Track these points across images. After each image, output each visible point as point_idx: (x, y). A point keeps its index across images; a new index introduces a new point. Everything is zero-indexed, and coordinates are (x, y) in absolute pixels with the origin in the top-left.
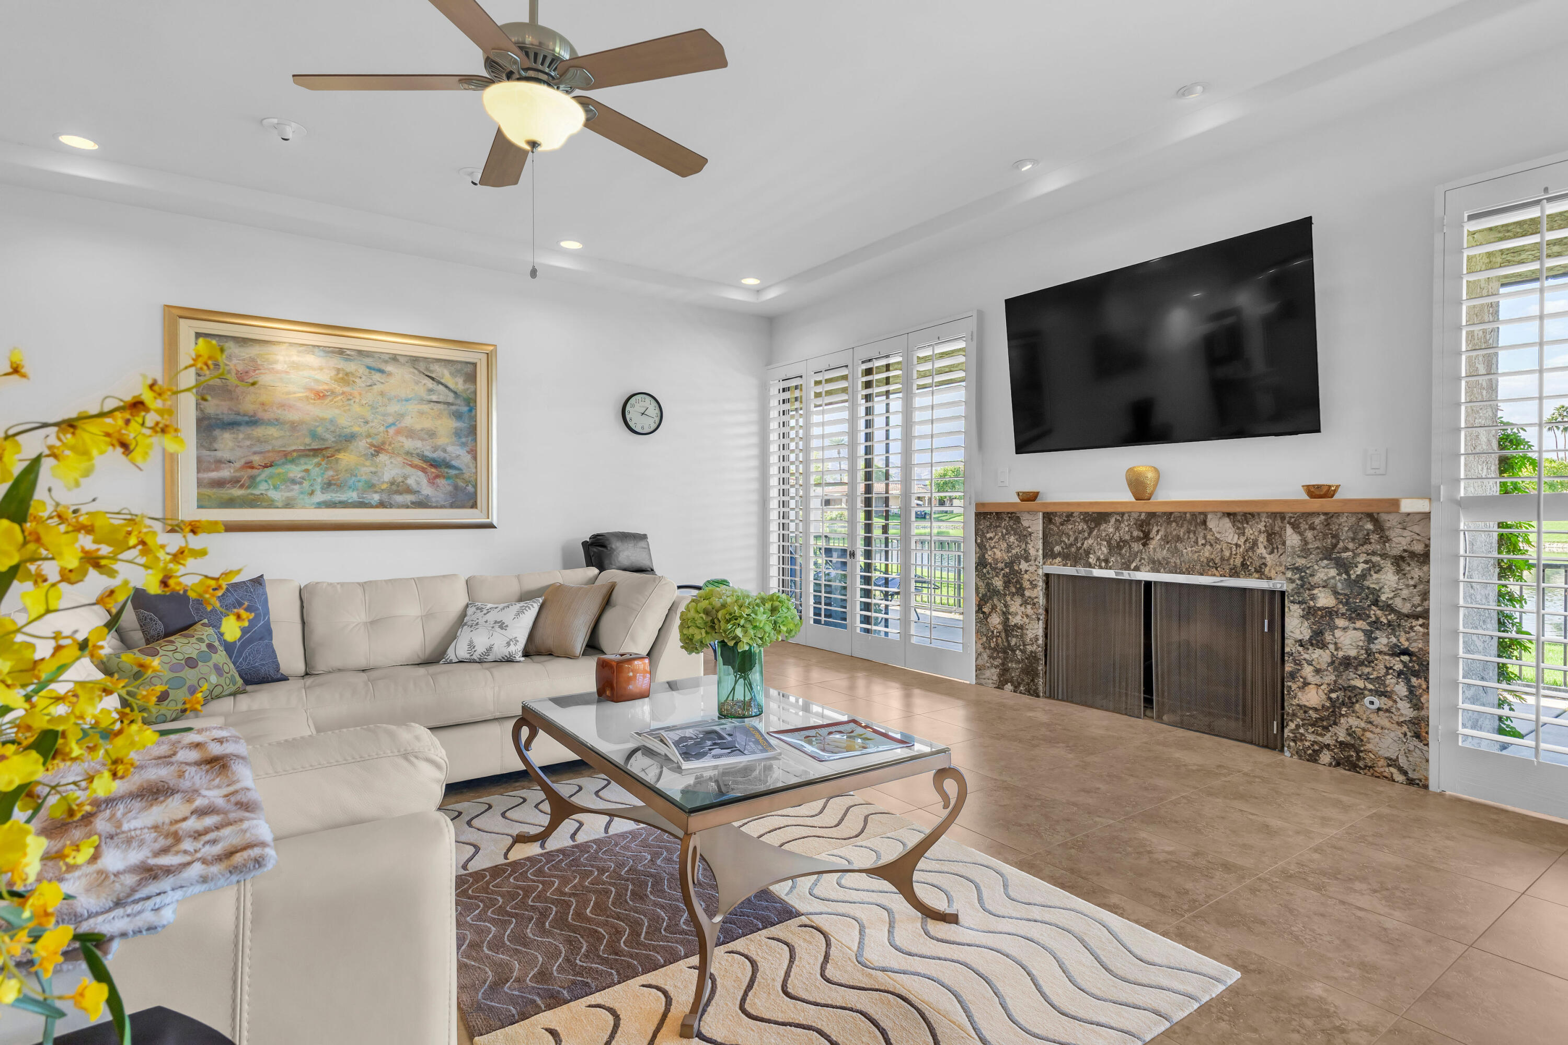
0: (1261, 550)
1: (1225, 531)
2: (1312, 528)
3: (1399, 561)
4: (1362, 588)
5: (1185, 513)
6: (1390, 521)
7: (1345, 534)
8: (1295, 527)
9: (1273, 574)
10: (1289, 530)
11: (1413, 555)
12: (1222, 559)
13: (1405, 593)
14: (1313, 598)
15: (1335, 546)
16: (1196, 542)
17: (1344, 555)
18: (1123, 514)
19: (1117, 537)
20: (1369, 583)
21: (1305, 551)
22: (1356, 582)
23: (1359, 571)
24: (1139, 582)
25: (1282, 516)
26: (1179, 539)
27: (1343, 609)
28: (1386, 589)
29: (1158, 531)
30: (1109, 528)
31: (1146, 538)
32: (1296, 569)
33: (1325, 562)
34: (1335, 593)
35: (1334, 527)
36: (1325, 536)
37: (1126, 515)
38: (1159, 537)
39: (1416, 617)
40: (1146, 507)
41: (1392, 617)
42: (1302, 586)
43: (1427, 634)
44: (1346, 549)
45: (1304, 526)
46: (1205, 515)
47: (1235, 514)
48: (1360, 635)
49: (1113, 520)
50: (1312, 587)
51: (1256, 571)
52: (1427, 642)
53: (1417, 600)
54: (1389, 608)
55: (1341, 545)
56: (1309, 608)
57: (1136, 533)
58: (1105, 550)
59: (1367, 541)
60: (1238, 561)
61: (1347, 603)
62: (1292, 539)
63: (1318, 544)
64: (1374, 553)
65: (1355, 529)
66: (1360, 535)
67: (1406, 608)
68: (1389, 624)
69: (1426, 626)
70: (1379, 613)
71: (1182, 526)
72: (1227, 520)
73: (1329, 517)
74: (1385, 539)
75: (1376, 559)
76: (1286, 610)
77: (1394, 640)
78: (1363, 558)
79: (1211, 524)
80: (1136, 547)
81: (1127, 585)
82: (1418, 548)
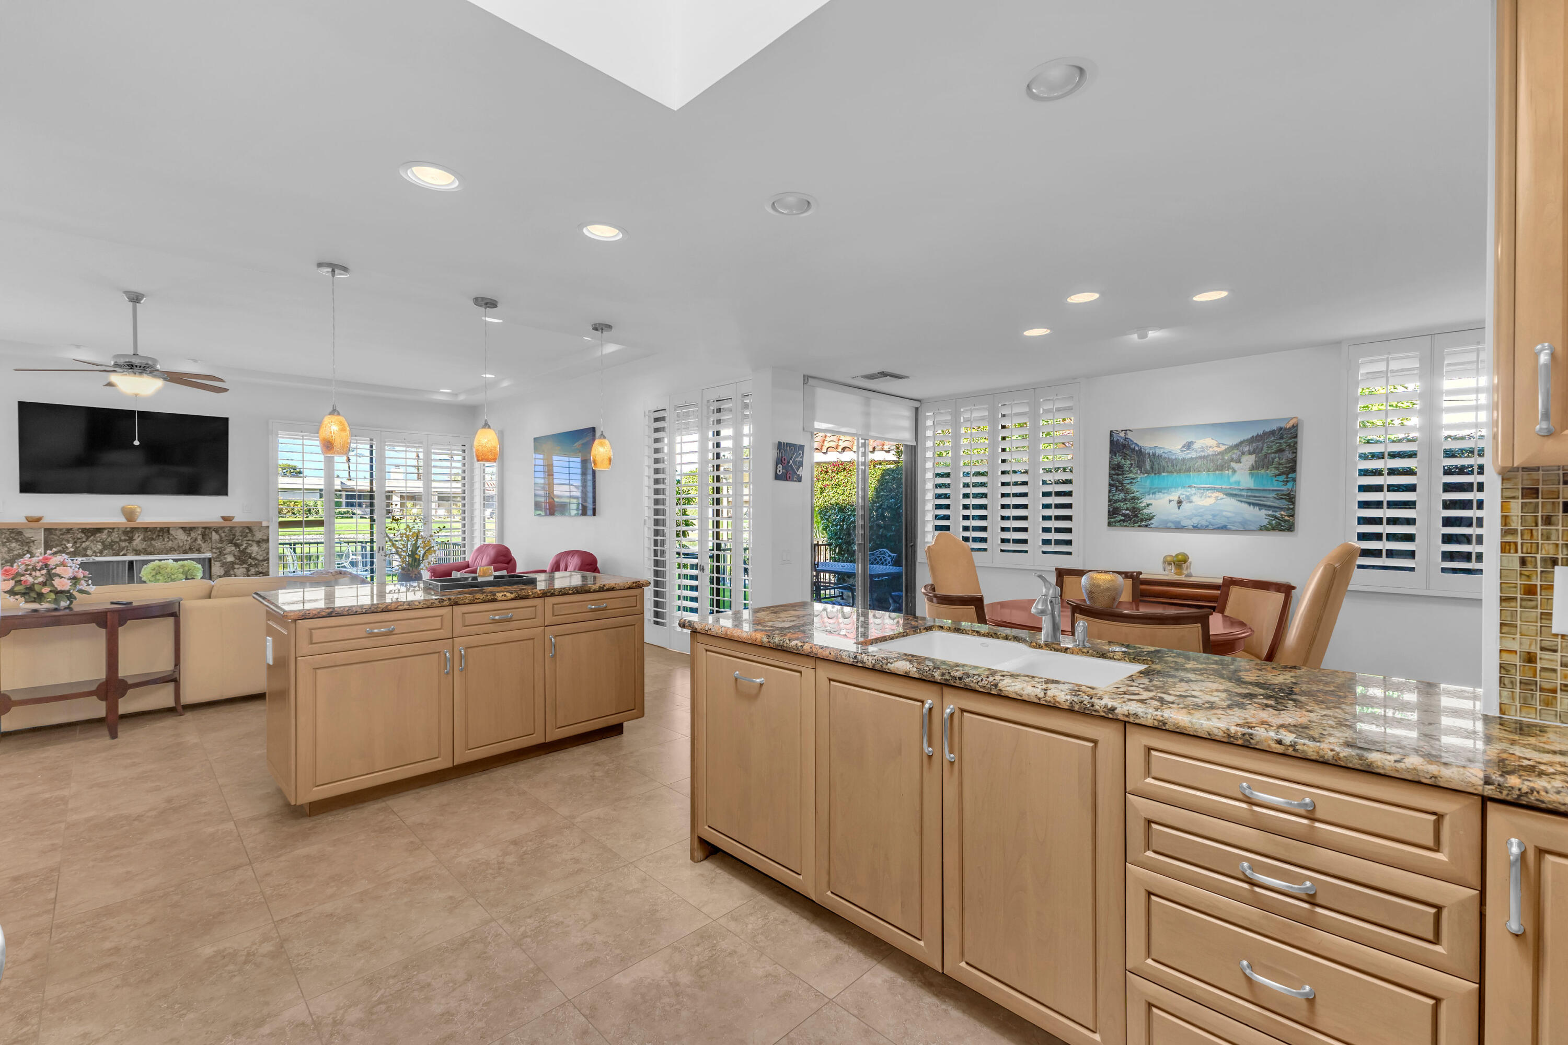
0: (199, 542)
1: (181, 536)
2: (224, 532)
3: (258, 543)
4: (245, 553)
5: (156, 528)
6: (255, 529)
7: (238, 534)
8: (217, 532)
9: (205, 551)
10: (214, 533)
11: (263, 540)
12: (179, 547)
13: (261, 553)
14: (225, 558)
15: (234, 538)
16: (164, 540)
17: (238, 541)
18: (113, 529)
19: (109, 540)
20: (248, 551)
21: (221, 541)
22: (242, 551)
23: (244, 547)
24: (124, 562)
25: (209, 528)
26: (152, 539)
27: (237, 561)
28: (254, 552)
29: (139, 536)
30: (104, 536)
31: (131, 540)
32: (217, 548)
33: (230, 545)
34: (234, 556)
35: (234, 532)
36: (230, 535)
37: (115, 530)
38: (140, 539)
39: (264, 561)
40: (132, 525)
41: (256, 562)
42: (220, 554)
43: (268, 566)
44: (239, 540)
45: (220, 532)
46: (169, 529)
47: (185, 528)
48: (245, 570)
49: (106, 532)
50: (225, 555)
51: (197, 550)
52: (269, 569)
53: (265, 555)
54: (254, 559)
55: (237, 538)
56: (224, 562)
57: (123, 538)
58: (100, 547)
59: (246, 536)
60: (187, 547)
61: (239, 559)
62: (215, 536)
63: (227, 538)
64: (249, 541)
65: (242, 532)
66: (244, 534)
67: (261, 558)
68: (255, 564)
69: (268, 563)
70: (251, 561)
71: (154, 533)
72: (181, 530)
73: (232, 528)
74: (253, 535)
75: (250, 542)
76: (213, 564)
77: (257, 569)
78: (245, 542)
79: (171, 532)
80: (123, 544)
81: (115, 564)
82: (265, 538)
